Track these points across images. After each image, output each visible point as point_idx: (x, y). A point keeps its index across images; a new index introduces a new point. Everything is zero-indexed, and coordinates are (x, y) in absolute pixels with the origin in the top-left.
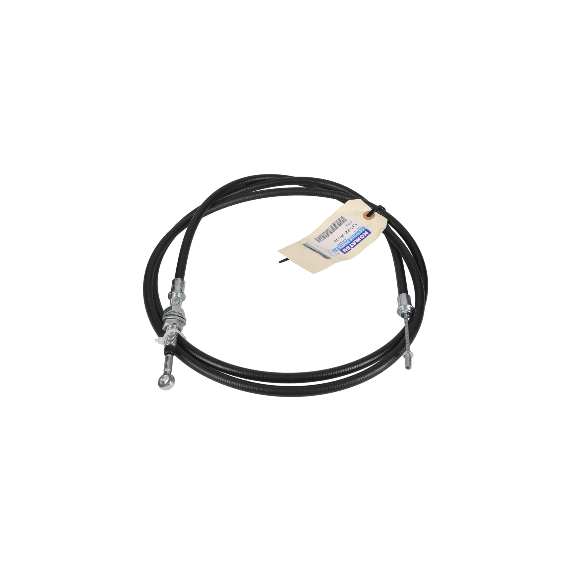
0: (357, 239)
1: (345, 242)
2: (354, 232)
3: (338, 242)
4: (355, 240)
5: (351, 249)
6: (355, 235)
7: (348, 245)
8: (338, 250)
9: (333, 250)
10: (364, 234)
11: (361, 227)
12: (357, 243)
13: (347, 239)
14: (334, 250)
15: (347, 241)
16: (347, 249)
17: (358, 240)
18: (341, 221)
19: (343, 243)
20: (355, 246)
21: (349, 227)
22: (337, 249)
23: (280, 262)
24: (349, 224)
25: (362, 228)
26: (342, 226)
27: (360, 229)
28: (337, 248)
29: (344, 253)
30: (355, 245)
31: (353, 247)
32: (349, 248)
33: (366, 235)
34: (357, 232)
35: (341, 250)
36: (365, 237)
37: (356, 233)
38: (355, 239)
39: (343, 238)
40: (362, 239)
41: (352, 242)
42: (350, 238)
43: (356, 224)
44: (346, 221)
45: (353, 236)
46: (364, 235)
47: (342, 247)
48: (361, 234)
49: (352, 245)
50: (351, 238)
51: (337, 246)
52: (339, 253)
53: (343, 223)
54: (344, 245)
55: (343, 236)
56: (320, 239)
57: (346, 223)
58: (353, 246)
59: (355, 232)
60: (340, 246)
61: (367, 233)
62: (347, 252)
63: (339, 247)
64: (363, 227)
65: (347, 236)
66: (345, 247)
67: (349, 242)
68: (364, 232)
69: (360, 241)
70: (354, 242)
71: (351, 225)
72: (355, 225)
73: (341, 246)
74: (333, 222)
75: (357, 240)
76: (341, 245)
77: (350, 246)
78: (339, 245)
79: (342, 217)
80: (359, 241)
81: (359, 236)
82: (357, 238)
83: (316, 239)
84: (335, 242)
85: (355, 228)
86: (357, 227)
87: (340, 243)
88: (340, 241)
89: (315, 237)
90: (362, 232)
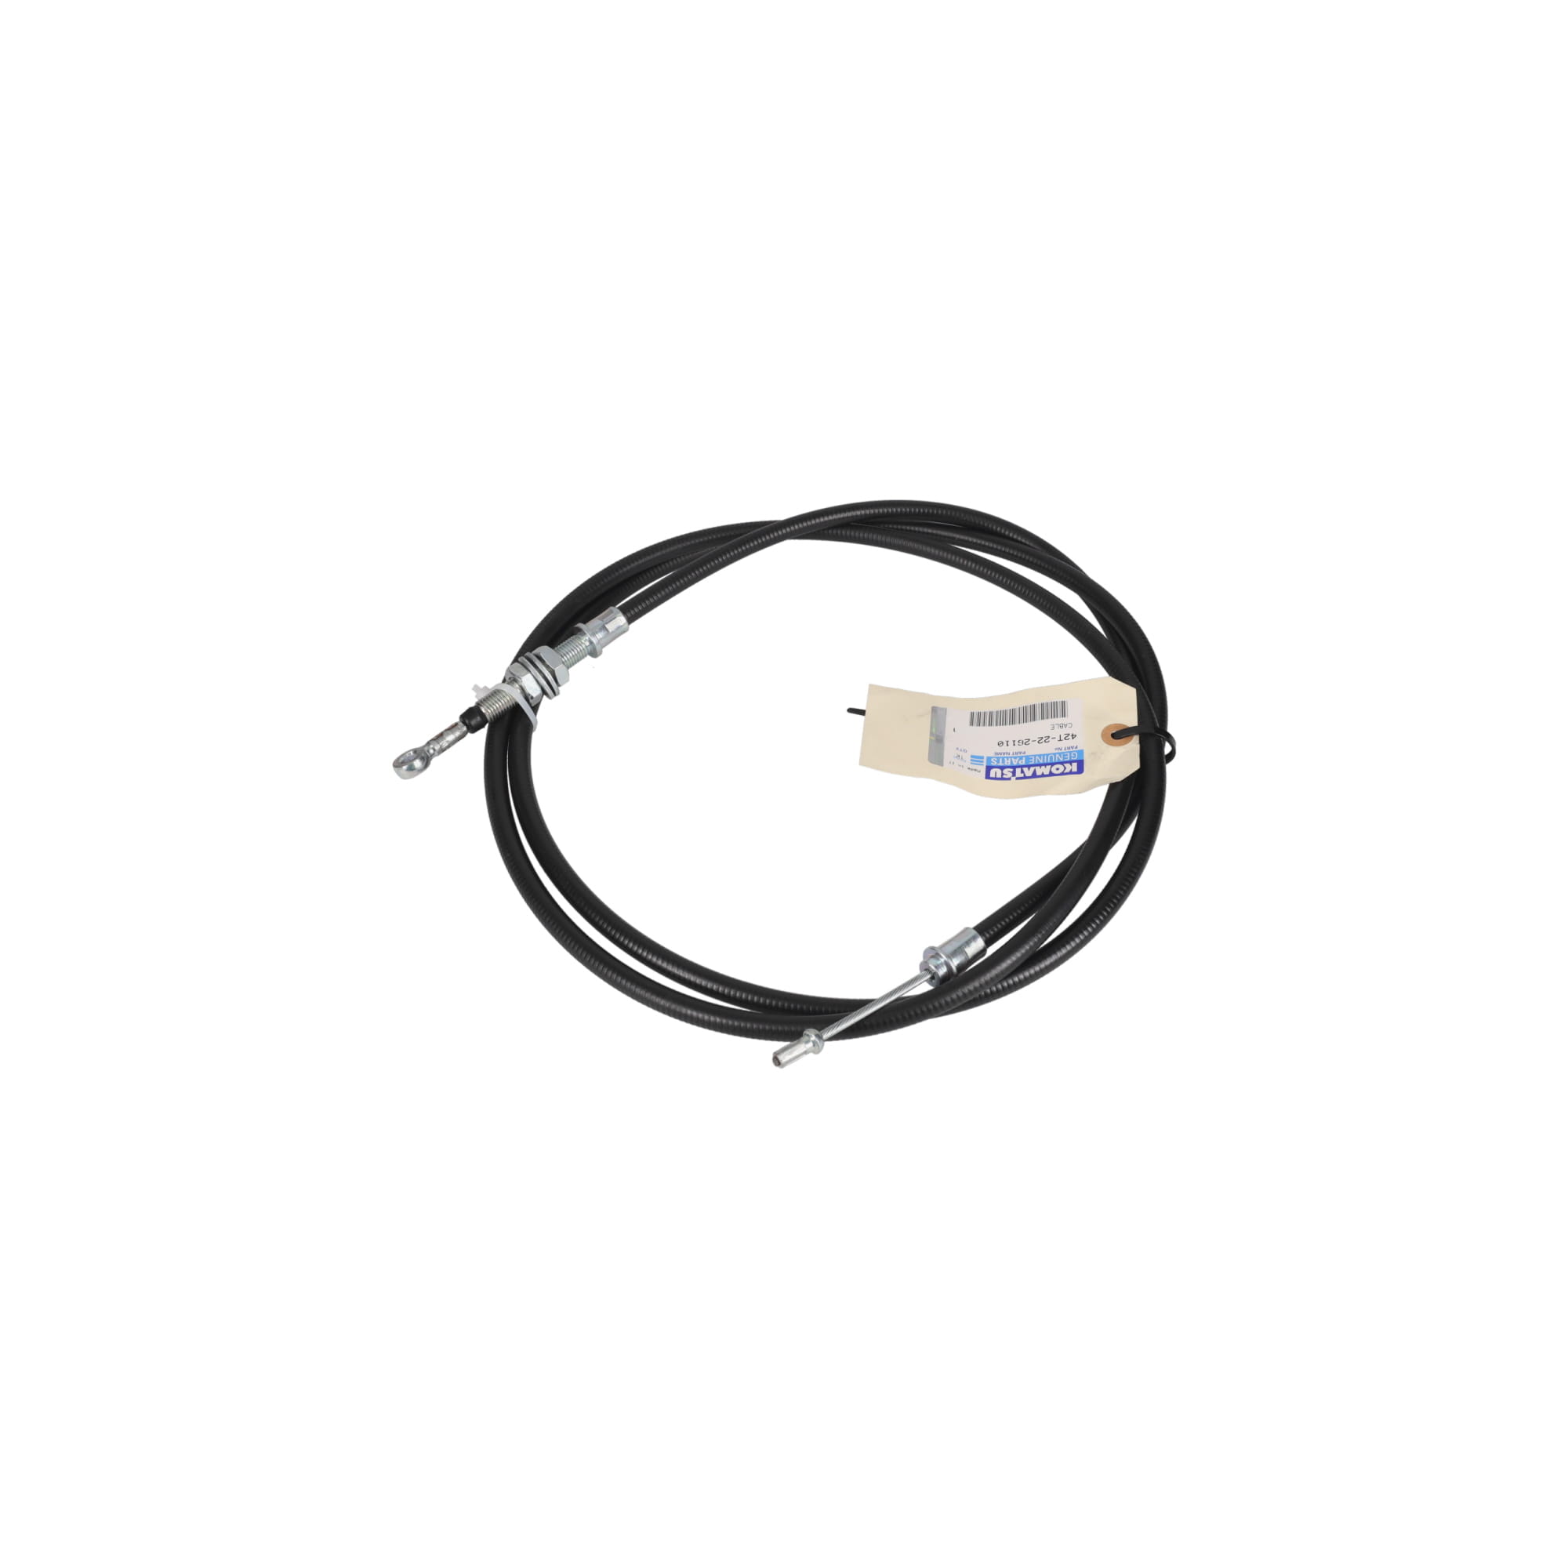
0: (1043, 767)
1: (1015, 758)
2: (1056, 749)
3: (1004, 749)
4: (1037, 768)
5: (1009, 779)
6: (1051, 757)
7: (1014, 767)
8: (985, 764)
9: (972, 756)
10: (1067, 765)
11: (1079, 749)
12: (1034, 775)
13: (1027, 754)
14: (976, 759)
15: (1021, 758)
16: (1003, 774)
17: (1046, 770)
18: (1055, 709)
19: (1010, 755)
20: (1025, 777)
21: (1056, 733)
22: (985, 760)
23: (851, 710)
24: (1061, 726)
25: (1077, 751)
26: (1045, 721)
27: (1070, 752)
28: (989, 759)
29: (988, 776)
30: (1027, 775)
31: (1017, 779)
32: (1010, 775)
33: (1067, 771)
34: (1060, 754)
35: (989, 768)
36: (1063, 774)
37: (1055, 754)
38: (1040, 765)
39: (1023, 748)
40: (1051, 774)
41: (1029, 767)
42: (1035, 756)
43: (1074, 736)
44: (1064, 715)
45: (1044, 755)
46: (1065, 768)
47: (998, 762)
48: (1062, 763)
49: (1022, 772)
50: (1037, 757)
51: (992, 755)
52: (975, 770)
53: (1054, 716)
54: (1008, 763)
55: (1027, 742)
56: (978, 719)
57: (1060, 720)
58: (1022, 775)
59: (1057, 751)
60: (998, 758)
61: (1075, 767)
62: (996, 779)
63: (992, 760)
64: (1081, 752)
65: (1034, 750)
66: (1002, 768)
67: (1023, 762)
68: (1071, 762)
70: (1032, 769)
71: (1063, 732)
72: (1070, 737)
73: (1001, 760)
74: (1038, 702)
75: (1039, 771)
76: (1004, 758)
77: (1014, 774)
78: (999, 755)
79: (1063, 703)
80: (1043, 774)
81: (1052, 764)
82: (1045, 765)
83: (972, 714)
84: (1000, 744)
85: (1064, 744)
86: (1071, 743)
87: (1004, 754)
88: (1011, 749)
89: (976, 711)
90: (1068, 759)
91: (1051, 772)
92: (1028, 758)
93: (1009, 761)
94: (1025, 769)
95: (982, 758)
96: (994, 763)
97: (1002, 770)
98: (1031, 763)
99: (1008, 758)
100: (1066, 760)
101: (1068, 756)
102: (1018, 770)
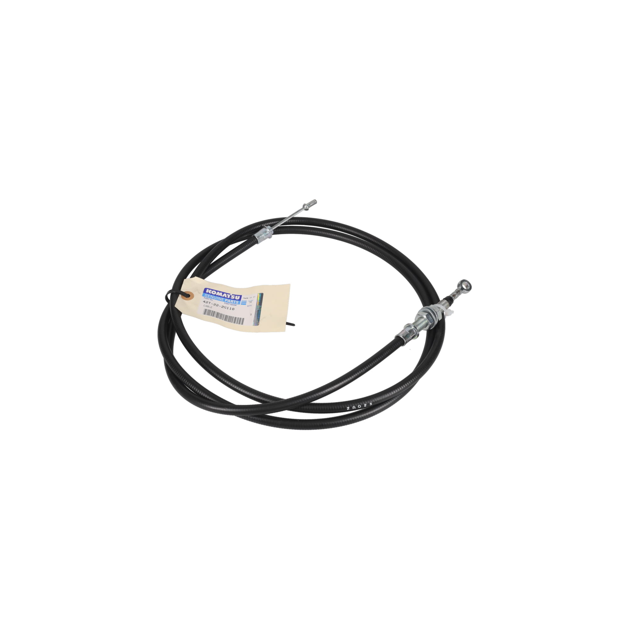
0: (219, 295)
1: (229, 302)
2: (212, 300)
3: (232, 307)
5: (233, 295)
6: (215, 298)
7: (230, 298)
8: (241, 301)
9: (245, 304)
10: (210, 293)
11: (204, 297)
12: (223, 293)
13: (224, 302)
14: (244, 303)
15: (227, 301)
16: (235, 297)
17: (218, 294)
20: (227, 294)
21: (210, 305)
22: (241, 303)
24: (208, 306)
26: (214, 310)
27: (207, 297)
28: (239, 304)
29: (241, 296)
30: (226, 294)
31: (230, 294)
32: (232, 296)
33: (210, 290)
34: (211, 298)
35: (240, 300)
36: (213, 290)
37: (213, 299)
38: (220, 296)
39: (225, 305)
40: (217, 291)
41: (224, 297)
42: (221, 301)
44: (206, 310)
45: (218, 300)
46: (211, 292)
47: (236, 302)
48: (211, 294)
49: (227, 296)
50: (220, 300)
51: (237, 305)
52: (245, 298)
53: (209, 311)
54: (232, 301)
56: (240, 321)
58: (228, 295)
59: (212, 299)
61: (207, 291)
62: (238, 296)
63: (238, 303)
64: (203, 295)
65: (221, 303)
66: (235, 299)
67: (226, 300)
68: (208, 293)
69: (220, 292)
70: (223, 296)
71: (208, 304)
72: (205, 302)
74: (215, 317)
76: (233, 303)
77: (231, 296)
78: (235, 304)
79: (205, 314)
81: (215, 295)
82: (218, 296)
83: (242, 324)
84: (233, 309)
85: (209, 301)
86: (206, 300)
87: (233, 305)
88: (229, 306)
89: (240, 325)
90: (209, 295)
91: (217, 292)
92: (224, 301)
93: (231, 301)
94: (226, 297)
95: (242, 304)
96: (237, 302)
97: (235, 298)
98: (223, 298)
99: (232, 303)
100: (210, 295)
101: (208, 296)
102: (229, 297)
